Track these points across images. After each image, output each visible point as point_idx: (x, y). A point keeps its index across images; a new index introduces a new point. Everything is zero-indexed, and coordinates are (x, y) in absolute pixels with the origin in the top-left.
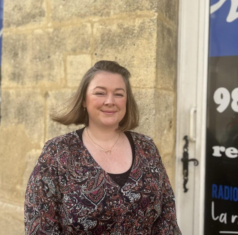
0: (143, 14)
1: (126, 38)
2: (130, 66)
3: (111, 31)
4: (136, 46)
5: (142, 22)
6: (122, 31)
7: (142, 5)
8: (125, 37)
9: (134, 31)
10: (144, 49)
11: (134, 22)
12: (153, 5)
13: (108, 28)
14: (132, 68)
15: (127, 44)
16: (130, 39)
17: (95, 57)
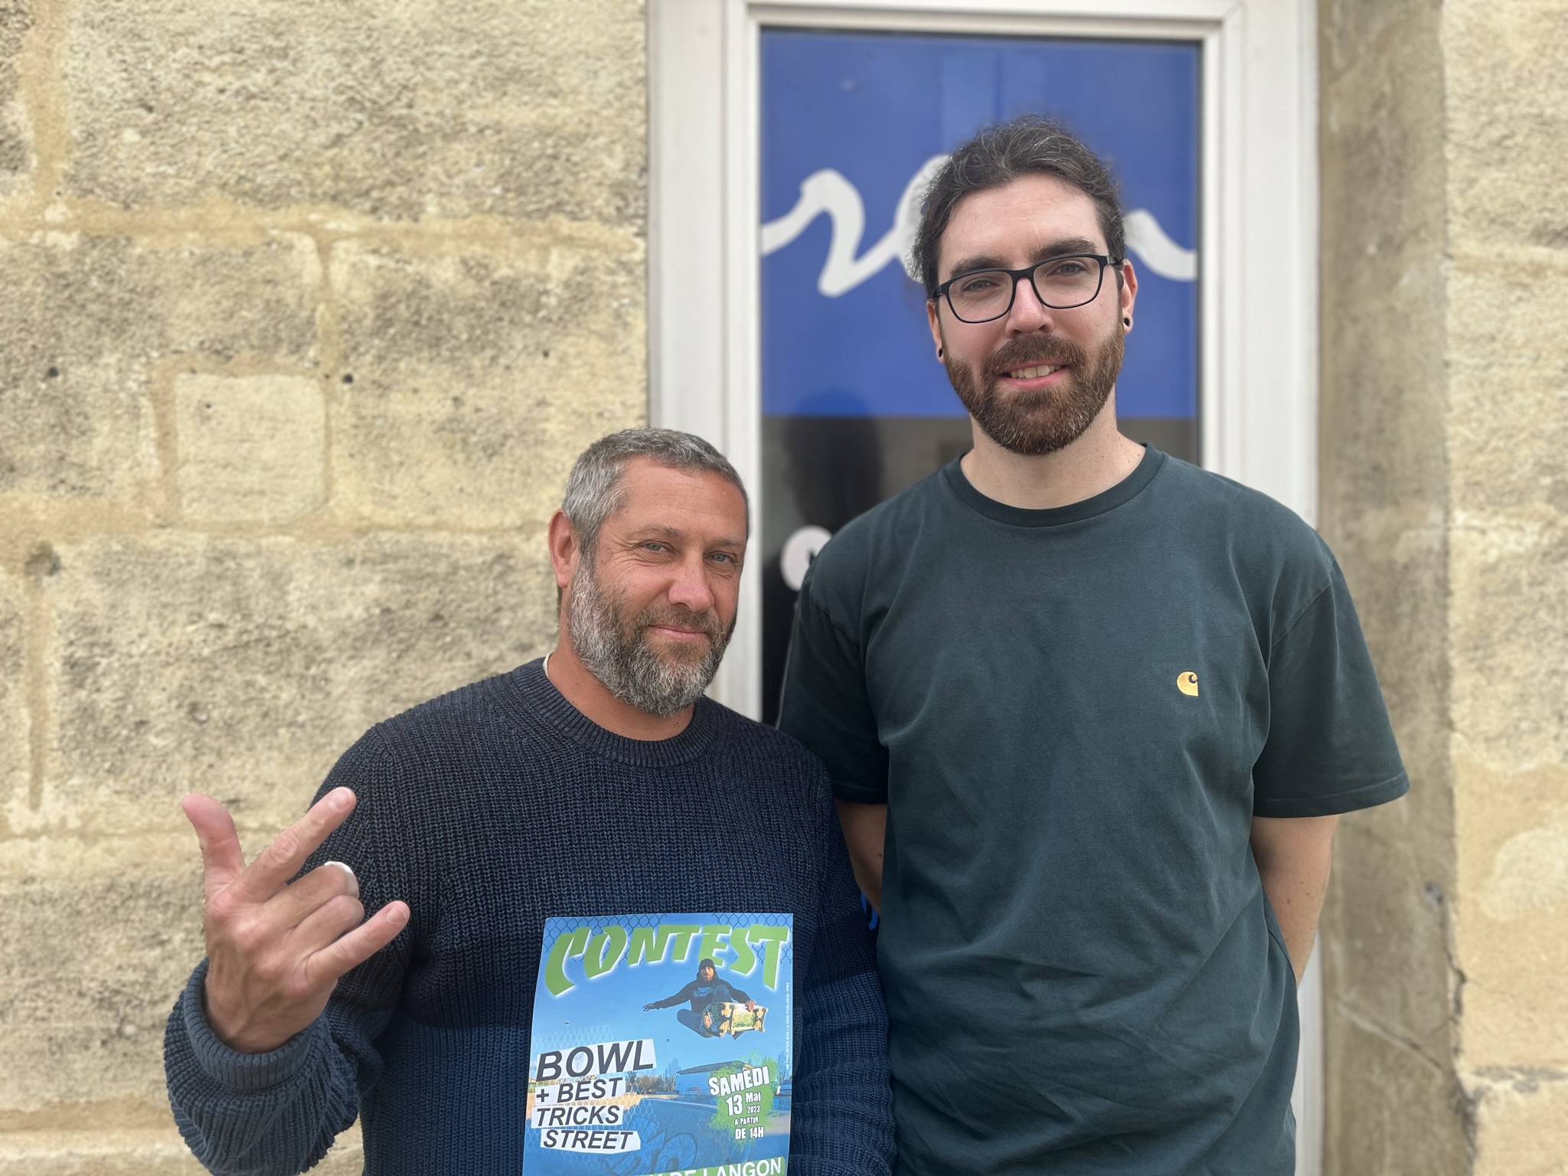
0: (584, 234)
1: (505, 323)
2: (531, 438)
3: (428, 286)
4: (552, 361)
5: (582, 265)
6: (488, 294)
7: (578, 198)
8: (501, 319)
9: (544, 299)
10: (594, 375)
11: (544, 262)
12: (627, 206)
13: (410, 269)
14: (541, 450)
15: (511, 347)
16: (527, 331)
17: (343, 393)
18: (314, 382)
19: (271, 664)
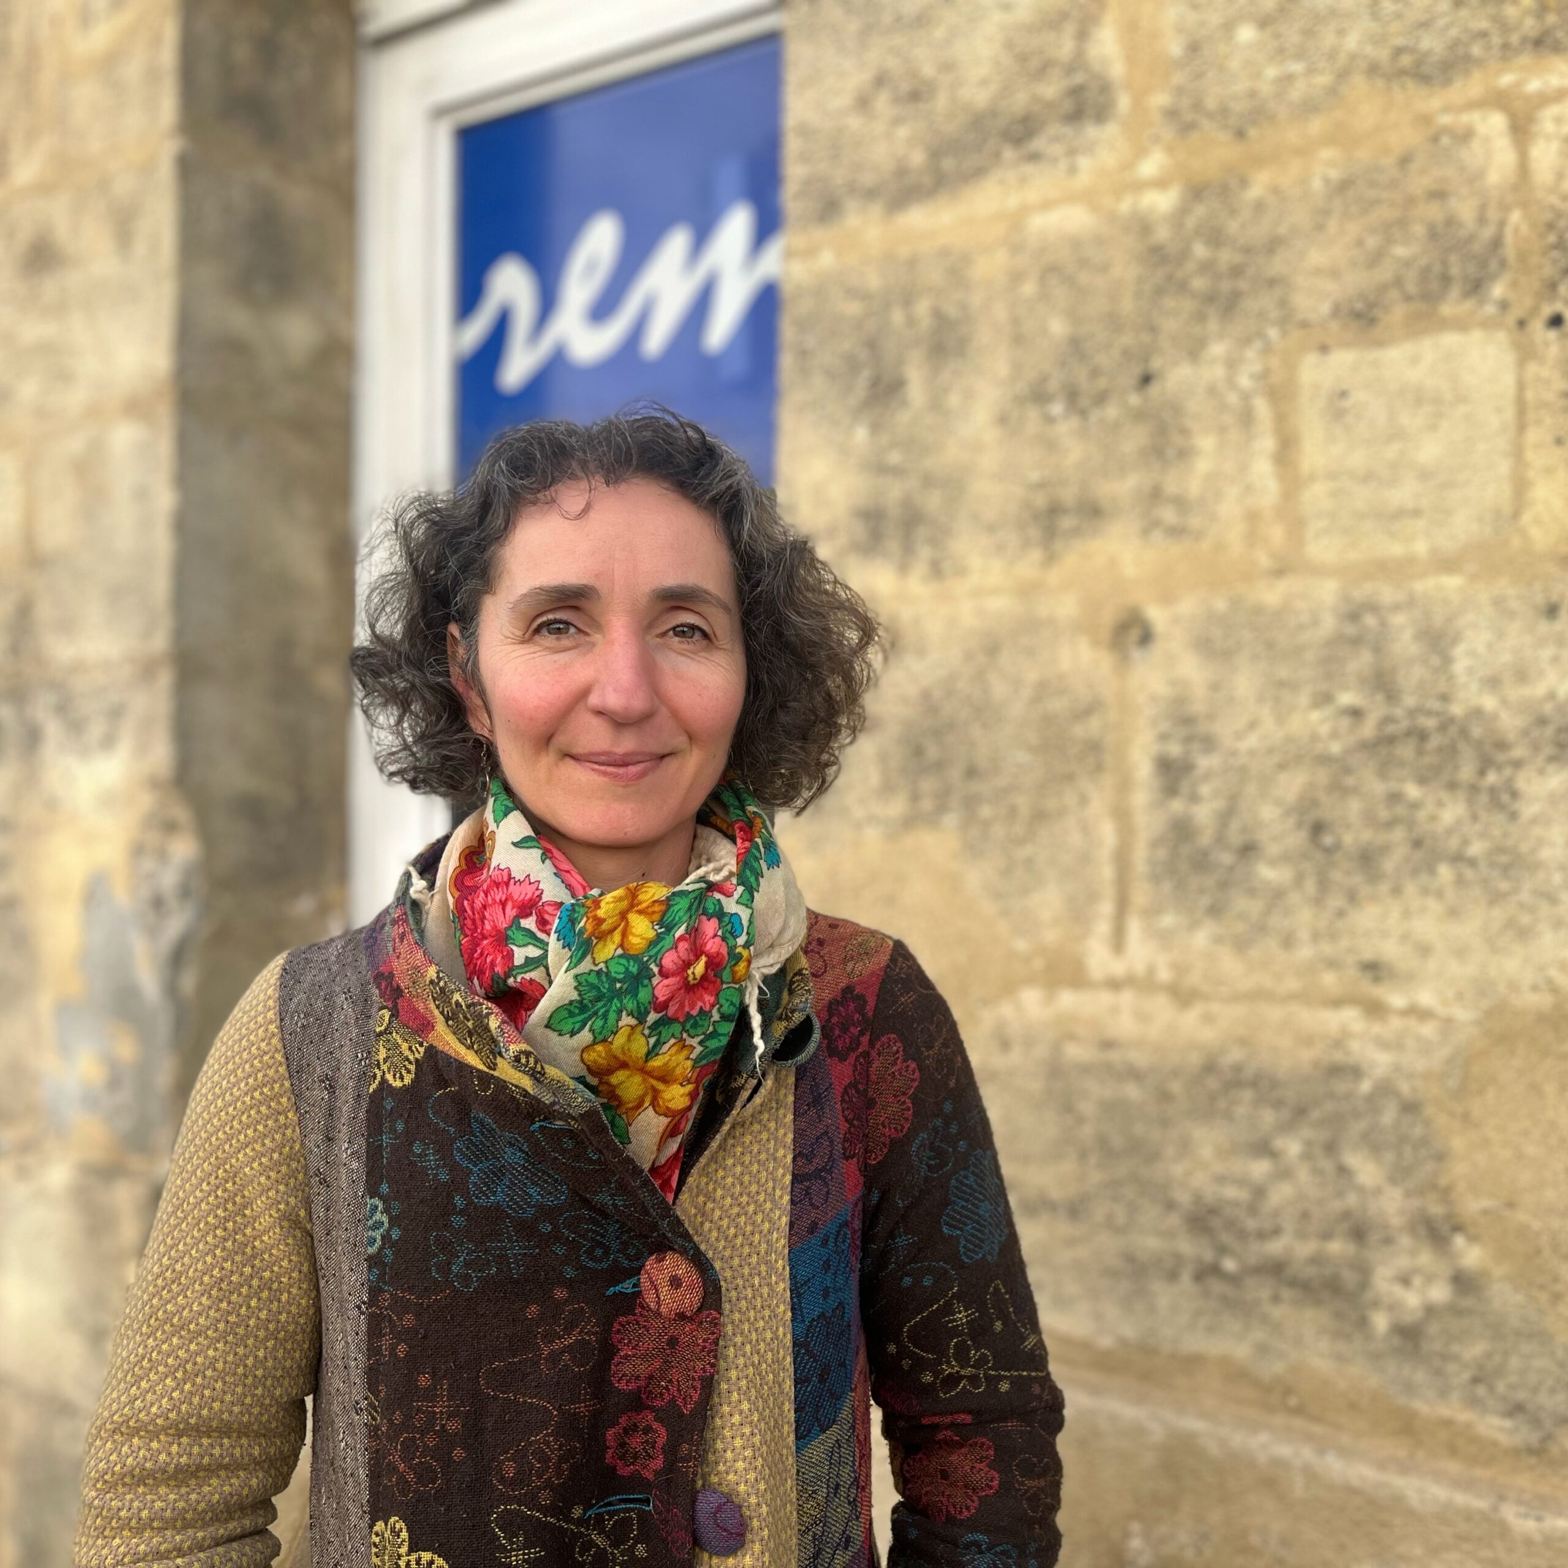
17: (1547, 344)
18: (1501, 336)
19: (1427, 767)
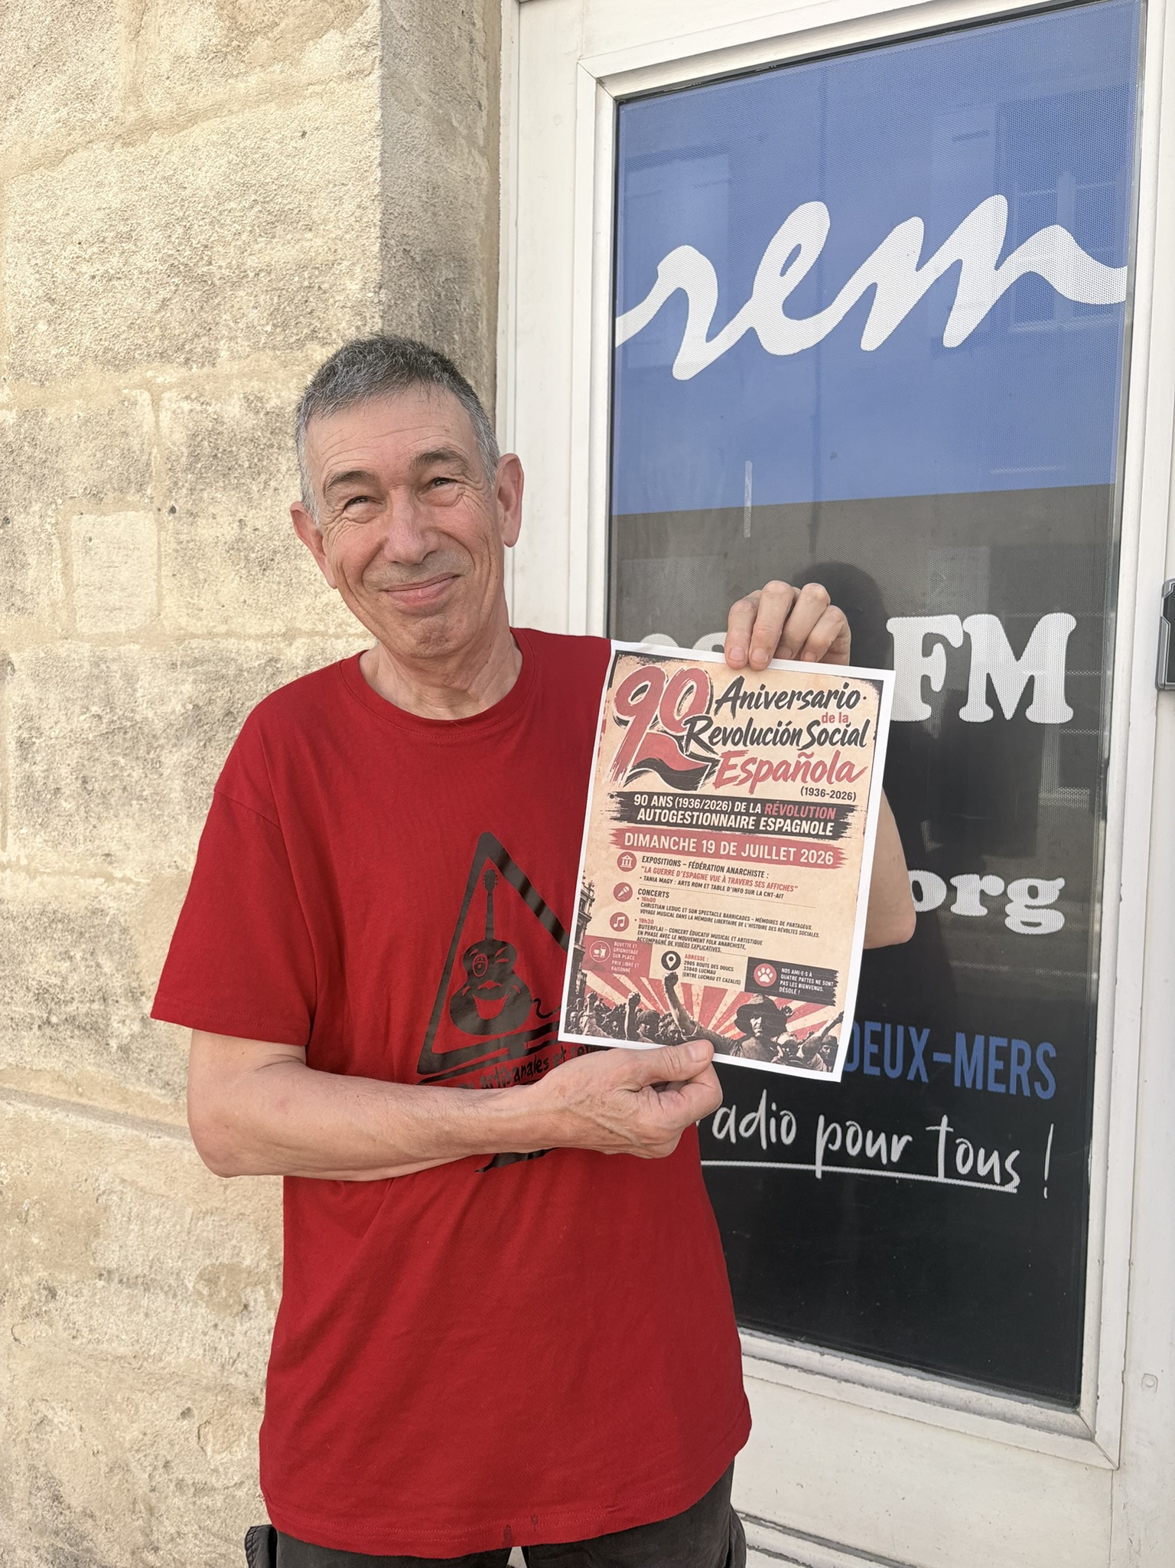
3: (223, 423)
6: (263, 424)
13: (210, 409)
17: (169, 522)
18: (151, 515)
19: (126, 749)
